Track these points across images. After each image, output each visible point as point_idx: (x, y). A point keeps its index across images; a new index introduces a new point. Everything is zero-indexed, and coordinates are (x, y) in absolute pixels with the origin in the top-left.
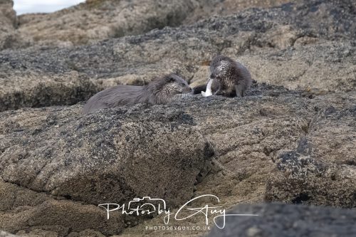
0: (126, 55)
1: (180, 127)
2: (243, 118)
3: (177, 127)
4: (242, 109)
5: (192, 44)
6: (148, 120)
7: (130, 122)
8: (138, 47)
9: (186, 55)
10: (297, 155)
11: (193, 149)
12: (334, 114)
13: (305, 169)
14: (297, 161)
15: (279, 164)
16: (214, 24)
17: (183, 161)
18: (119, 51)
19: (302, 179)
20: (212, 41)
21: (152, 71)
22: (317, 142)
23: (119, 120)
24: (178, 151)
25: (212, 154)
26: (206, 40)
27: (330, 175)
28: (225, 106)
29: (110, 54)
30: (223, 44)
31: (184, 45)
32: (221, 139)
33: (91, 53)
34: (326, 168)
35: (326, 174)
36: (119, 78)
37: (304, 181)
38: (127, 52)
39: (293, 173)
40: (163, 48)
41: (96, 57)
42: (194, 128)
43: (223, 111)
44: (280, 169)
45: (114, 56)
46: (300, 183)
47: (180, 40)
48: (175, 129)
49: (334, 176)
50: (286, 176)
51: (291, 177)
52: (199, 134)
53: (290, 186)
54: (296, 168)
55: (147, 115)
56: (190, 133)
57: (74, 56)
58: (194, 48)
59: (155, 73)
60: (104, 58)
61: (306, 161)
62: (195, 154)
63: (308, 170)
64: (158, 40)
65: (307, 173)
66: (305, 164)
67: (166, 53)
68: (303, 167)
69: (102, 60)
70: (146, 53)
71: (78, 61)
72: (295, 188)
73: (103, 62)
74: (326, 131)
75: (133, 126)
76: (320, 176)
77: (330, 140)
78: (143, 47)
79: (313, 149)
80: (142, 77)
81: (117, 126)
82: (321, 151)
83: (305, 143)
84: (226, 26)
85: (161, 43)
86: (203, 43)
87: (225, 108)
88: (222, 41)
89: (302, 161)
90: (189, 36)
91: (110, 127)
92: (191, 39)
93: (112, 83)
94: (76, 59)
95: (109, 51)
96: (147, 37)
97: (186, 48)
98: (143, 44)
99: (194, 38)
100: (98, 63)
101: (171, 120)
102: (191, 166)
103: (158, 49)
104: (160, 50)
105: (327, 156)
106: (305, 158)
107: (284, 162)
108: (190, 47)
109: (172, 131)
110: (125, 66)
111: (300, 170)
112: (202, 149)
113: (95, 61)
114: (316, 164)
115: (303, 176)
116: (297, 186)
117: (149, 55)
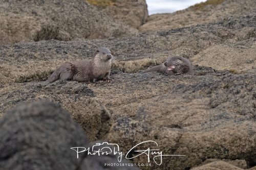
0: (154, 44)
1: (81, 98)
2: (160, 91)
3: (79, 98)
4: (163, 84)
5: (203, 36)
6: (59, 93)
7: (43, 94)
8: (164, 38)
9: (198, 44)
10: (129, 120)
11: (92, 114)
12: (182, 89)
13: (134, 131)
14: (128, 125)
15: (115, 127)
16: (230, 22)
17: (84, 123)
18: (150, 41)
19: (132, 138)
20: (219, 34)
21: (164, 56)
22: (152, 111)
23: (34, 93)
24: (79, 116)
25: (108, 118)
26: (214, 33)
27: (153, 135)
28: (150, 82)
29: (144, 43)
30: (227, 36)
31: (197, 37)
32: (136, 107)
33: (131, 42)
34: (150, 130)
35: (150, 135)
36: (137, 61)
37: (134, 140)
38: (155, 41)
39: (125, 133)
40: (182, 39)
41: (134, 45)
42: (93, 99)
43: (148, 86)
44: (115, 130)
45: (146, 45)
46: (131, 141)
47: (194, 33)
48: (77, 99)
49: (157, 136)
50: (120, 136)
51: (124, 136)
52: (96, 103)
53: (123, 143)
54: (127, 130)
55: (59, 89)
56: (89, 102)
57: (118, 45)
58: (204, 39)
59: (166, 57)
60: (139, 46)
61: (135, 124)
62: (94, 118)
63: (137, 131)
64: (180, 33)
65: (136, 134)
66: (135, 127)
67: (183, 42)
68: (132, 129)
69: (137, 47)
70: (169, 43)
71: (120, 48)
72: (127, 145)
73: (137, 49)
74: (163, 102)
75: (44, 97)
76: (146, 136)
77: (163, 109)
78: (168, 38)
79: (147, 116)
80: (154, 60)
81: (32, 97)
82: (153, 117)
83: (142, 111)
84: (238, 23)
85: (181, 35)
86: (211, 35)
87: (150, 84)
88: (226, 34)
89: (132, 124)
90: (202, 30)
91: (26, 98)
92: (202, 32)
93: (131, 64)
94: (119, 46)
95: (143, 41)
96: (173, 31)
97: (198, 39)
98: (168, 36)
99: (204, 32)
100: (134, 50)
101: (76, 92)
102: (90, 127)
103: (178, 40)
104: (179, 40)
105: (158, 120)
106: (135, 122)
107: (119, 125)
108: (201, 38)
109: (75, 101)
110: (150, 52)
111: (131, 131)
112: (99, 115)
113: (132, 49)
114: (143, 127)
115: (132, 136)
116: (129, 143)
117: (171, 44)
